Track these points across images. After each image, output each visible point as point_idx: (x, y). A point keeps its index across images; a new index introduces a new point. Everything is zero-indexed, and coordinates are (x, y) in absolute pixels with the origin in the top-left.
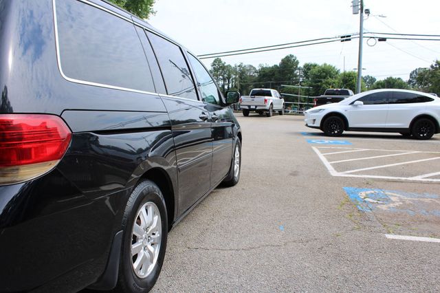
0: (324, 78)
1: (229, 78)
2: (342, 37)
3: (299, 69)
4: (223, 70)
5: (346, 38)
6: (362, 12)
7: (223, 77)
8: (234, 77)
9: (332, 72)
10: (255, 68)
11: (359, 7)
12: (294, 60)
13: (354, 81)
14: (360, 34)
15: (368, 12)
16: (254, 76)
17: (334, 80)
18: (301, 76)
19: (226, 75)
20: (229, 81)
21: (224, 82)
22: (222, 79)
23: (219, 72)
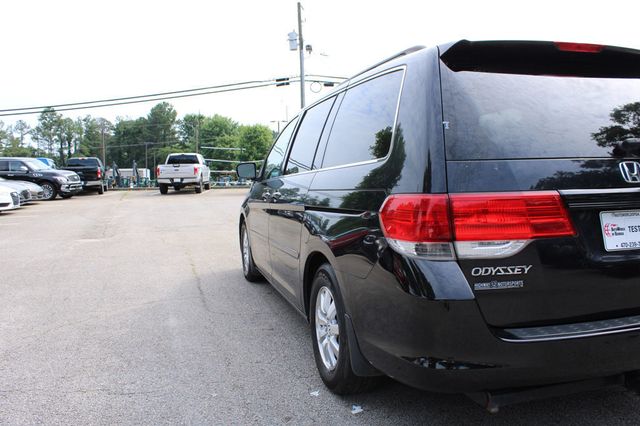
0: (218, 135)
1: (69, 139)
2: (277, 80)
3: (178, 122)
4: (60, 125)
5: (282, 82)
6: (301, 48)
7: (59, 136)
8: (77, 136)
9: (228, 126)
10: (109, 123)
11: (298, 41)
12: (170, 110)
13: (262, 137)
14: (301, 76)
15: (309, 48)
16: (108, 135)
17: (232, 137)
18: (181, 133)
19: (64, 134)
20: (69, 144)
21: (61, 145)
22: (57, 141)
23: (52, 130)
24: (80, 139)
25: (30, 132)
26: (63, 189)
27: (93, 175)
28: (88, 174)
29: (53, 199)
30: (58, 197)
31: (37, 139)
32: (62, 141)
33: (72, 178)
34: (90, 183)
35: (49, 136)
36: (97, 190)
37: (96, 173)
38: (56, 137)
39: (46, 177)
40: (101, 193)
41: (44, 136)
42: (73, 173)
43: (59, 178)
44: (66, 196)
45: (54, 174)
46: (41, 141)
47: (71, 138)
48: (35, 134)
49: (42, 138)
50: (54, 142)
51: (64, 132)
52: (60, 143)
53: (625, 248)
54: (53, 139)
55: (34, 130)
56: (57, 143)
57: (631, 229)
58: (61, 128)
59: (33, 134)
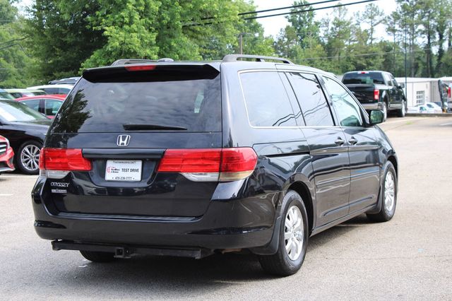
1: (441, 29)
4: (427, 8)
7: (426, 25)
19: (432, 22)
20: (441, 36)
21: (429, 38)
22: (423, 33)
23: (416, 16)
25: (385, 21)
31: (394, 31)
32: (430, 34)
35: (412, 25)
38: (421, 27)
41: (404, 25)
46: (400, 33)
47: (445, 28)
48: (391, 23)
49: (400, 29)
50: (419, 34)
51: (433, 18)
52: (426, 36)
53: (117, 179)
54: (416, 30)
55: (389, 18)
56: (423, 36)
57: (124, 170)
58: (429, 12)
59: (389, 23)
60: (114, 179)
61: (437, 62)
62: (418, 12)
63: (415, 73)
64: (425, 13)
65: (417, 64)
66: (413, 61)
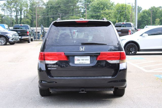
0: (102, 10)
1: (21, 10)
4: (16, 2)
7: (16, 9)
8: (25, 9)
9: (108, 4)
16: (42, 8)
17: (110, 11)
18: (82, 8)
19: (18, 8)
20: (21, 13)
21: (17, 13)
22: (15, 11)
23: (12, 5)
24: (27, 10)
26: (10, 40)
27: (26, 33)
28: (23, 33)
29: (6, 44)
30: (8, 43)
31: (4, 10)
33: (15, 35)
34: (23, 37)
35: (10, 8)
36: (27, 41)
37: (27, 32)
39: (3, 34)
40: (29, 42)
41: (7, 8)
42: (15, 32)
43: (8, 35)
44: (12, 44)
45: (6, 33)
46: (6, 11)
47: (22, 10)
48: (3, 7)
49: (6, 9)
50: (13, 11)
51: (18, 6)
52: (16, 12)
53: (80, 63)
54: (12, 10)
55: (2, 5)
56: (15, 12)
57: (82, 60)
58: (17, 4)
59: (2, 7)
60: (78, 63)
61: (20, 22)
62: (13, 4)
63: (12, 26)
64: (15, 4)
65: (13, 22)
66: (11, 21)
